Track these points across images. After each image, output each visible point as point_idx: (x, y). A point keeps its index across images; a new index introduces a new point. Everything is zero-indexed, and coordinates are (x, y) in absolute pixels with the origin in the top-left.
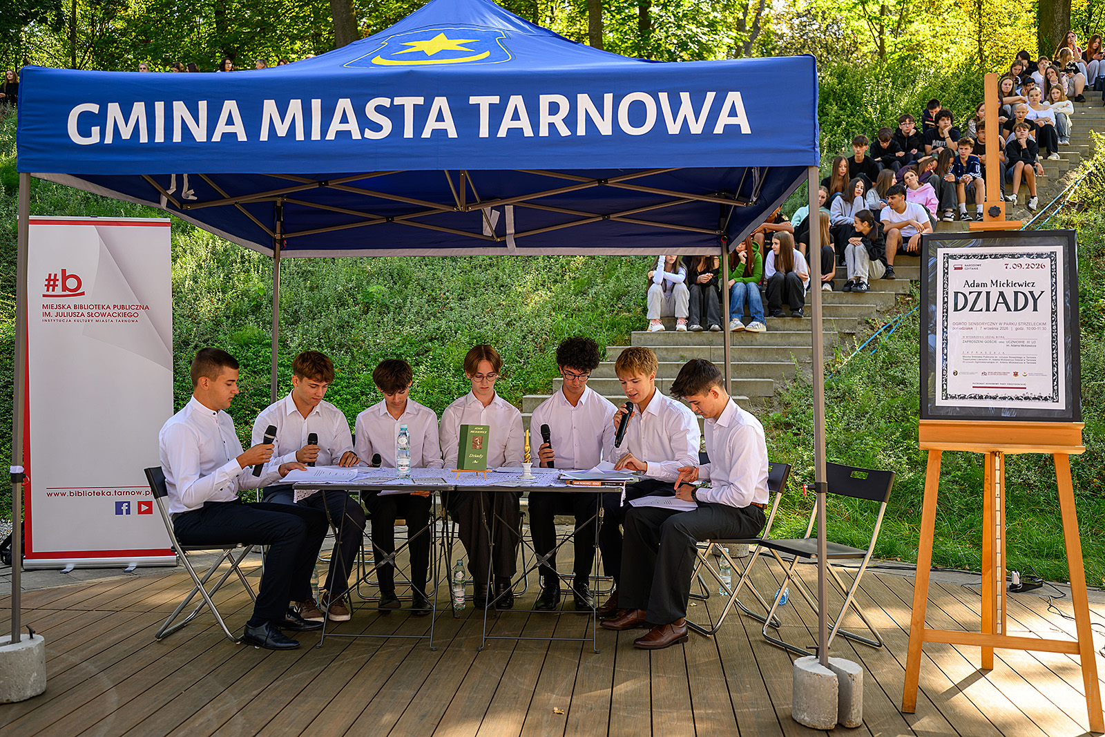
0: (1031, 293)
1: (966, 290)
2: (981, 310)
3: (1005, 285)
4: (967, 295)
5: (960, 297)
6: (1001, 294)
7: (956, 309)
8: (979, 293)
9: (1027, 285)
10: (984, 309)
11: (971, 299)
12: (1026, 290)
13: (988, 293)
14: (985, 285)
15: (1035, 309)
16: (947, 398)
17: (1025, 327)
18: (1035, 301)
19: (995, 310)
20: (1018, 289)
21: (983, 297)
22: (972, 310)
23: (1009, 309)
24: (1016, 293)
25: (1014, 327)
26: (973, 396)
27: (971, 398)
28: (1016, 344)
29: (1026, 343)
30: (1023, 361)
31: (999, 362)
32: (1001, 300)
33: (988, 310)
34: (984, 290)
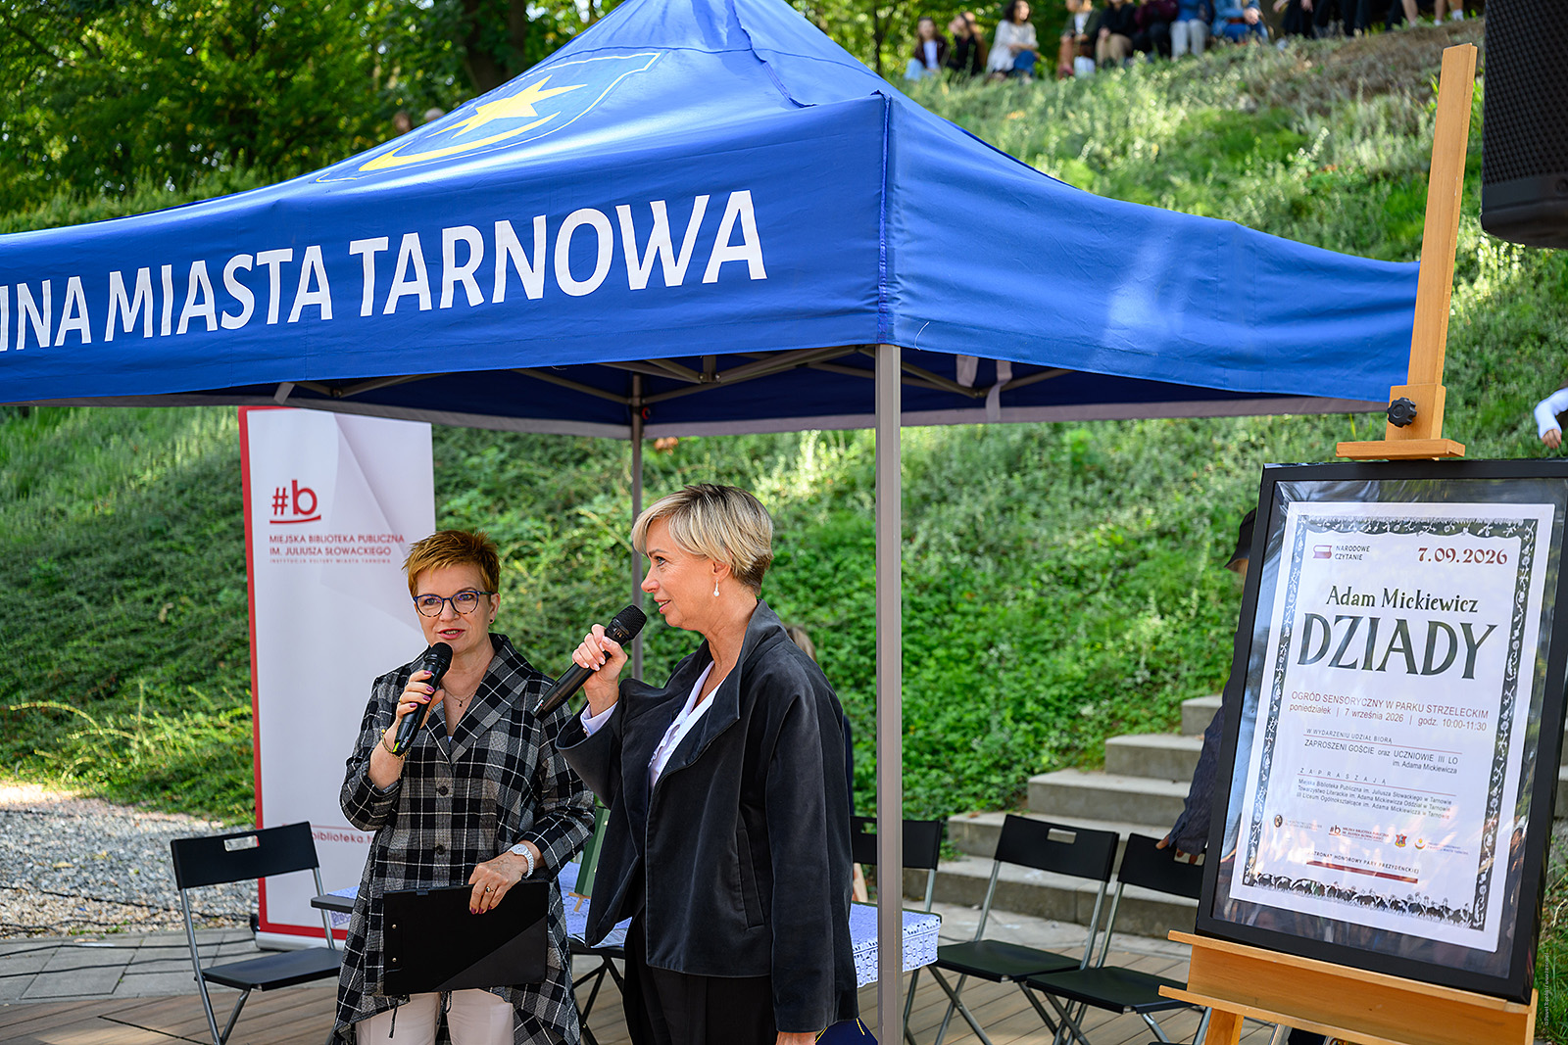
0: (1467, 627)
1: (1329, 612)
2: (1353, 666)
3: (1413, 604)
4: (1331, 622)
5: (1317, 627)
6: (1402, 625)
7: (1302, 661)
8: (1356, 620)
9: (1459, 605)
10: (1360, 664)
11: (1339, 632)
12: (1454, 619)
13: (1374, 622)
14: (1370, 601)
15: (1469, 674)
16: (1252, 883)
17: (1440, 717)
18: (1473, 648)
19: (1382, 668)
20: (1438, 615)
21: (1364, 628)
22: (1336, 662)
23: (1412, 670)
24: (1434, 626)
25: (1416, 715)
26: (1304, 884)
27: (1300, 887)
28: (1413, 761)
29: (1435, 762)
30: (1422, 809)
31: (1371, 803)
32: (1399, 644)
33: (1368, 665)
34: (1365, 613)
